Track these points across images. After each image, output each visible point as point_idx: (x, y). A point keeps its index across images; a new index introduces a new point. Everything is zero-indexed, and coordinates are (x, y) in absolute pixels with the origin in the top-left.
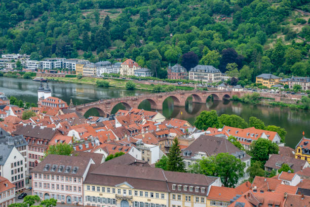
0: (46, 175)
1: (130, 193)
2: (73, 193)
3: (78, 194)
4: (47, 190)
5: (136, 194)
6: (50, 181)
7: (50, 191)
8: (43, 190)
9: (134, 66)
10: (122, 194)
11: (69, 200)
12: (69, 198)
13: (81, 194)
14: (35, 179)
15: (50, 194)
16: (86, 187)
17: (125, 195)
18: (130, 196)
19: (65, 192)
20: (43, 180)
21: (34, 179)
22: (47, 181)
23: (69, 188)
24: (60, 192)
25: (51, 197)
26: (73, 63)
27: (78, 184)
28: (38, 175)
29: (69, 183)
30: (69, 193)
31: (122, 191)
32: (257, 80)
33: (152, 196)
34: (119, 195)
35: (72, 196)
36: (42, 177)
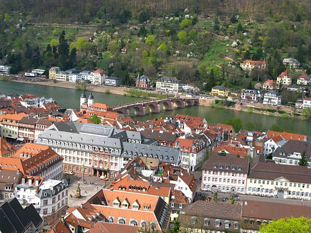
0: (216, 171)
1: (286, 185)
2: (237, 185)
3: (242, 185)
4: (214, 183)
5: (291, 185)
6: (218, 175)
7: (217, 183)
8: (211, 183)
10: (279, 186)
11: (233, 190)
12: (233, 189)
13: (244, 186)
14: (206, 174)
15: (217, 186)
16: (249, 180)
17: (282, 186)
18: (286, 187)
19: (230, 185)
20: (212, 175)
21: (204, 174)
22: (215, 176)
23: (234, 181)
24: (226, 184)
25: (217, 188)
27: (243, 178)
28: (208, 172)
29: (234, 178)
30: (233, 185)
31: (279, 183)
32: (213, 90)
33: (303, 187)
34: (277, 186)
35: (236, 187)
36: (212, 172)
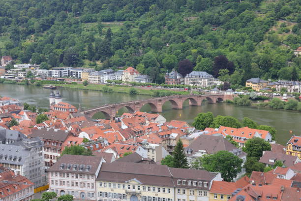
0: (62, 173)
1: (139, 189)
2: (86, 189)
3: (91, 190)
4: (62, 187)
5: (144, 189)
6: (65, 178)
7: (65, 188)
8: (59, 187)
9: (135, 73)
10: (132, 190)
11: (83, 196)
12: (83, 194)
13: (93, 190)
14: (52, 178)
15: (65, 190)
16: (98, 183)
17: (134, 190)
18: (138, 191)
19: (79, 189)
20: (59, 178)
22: (62, 179)
23: (83, 184)
24: (75, 188)
25: (66, 193)
26: (79, 72)
27: (91, 180)
28: (54, 174)
29: (83, 181)
30: (83, 189)
31: (131, 187)
32: (247, 84)
33: (159, 191)
34: (129, 190)
35: (86, 192)
36: (58, 175)
